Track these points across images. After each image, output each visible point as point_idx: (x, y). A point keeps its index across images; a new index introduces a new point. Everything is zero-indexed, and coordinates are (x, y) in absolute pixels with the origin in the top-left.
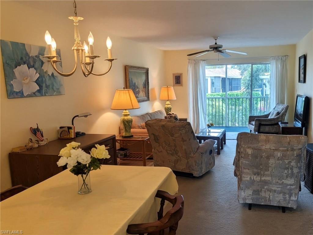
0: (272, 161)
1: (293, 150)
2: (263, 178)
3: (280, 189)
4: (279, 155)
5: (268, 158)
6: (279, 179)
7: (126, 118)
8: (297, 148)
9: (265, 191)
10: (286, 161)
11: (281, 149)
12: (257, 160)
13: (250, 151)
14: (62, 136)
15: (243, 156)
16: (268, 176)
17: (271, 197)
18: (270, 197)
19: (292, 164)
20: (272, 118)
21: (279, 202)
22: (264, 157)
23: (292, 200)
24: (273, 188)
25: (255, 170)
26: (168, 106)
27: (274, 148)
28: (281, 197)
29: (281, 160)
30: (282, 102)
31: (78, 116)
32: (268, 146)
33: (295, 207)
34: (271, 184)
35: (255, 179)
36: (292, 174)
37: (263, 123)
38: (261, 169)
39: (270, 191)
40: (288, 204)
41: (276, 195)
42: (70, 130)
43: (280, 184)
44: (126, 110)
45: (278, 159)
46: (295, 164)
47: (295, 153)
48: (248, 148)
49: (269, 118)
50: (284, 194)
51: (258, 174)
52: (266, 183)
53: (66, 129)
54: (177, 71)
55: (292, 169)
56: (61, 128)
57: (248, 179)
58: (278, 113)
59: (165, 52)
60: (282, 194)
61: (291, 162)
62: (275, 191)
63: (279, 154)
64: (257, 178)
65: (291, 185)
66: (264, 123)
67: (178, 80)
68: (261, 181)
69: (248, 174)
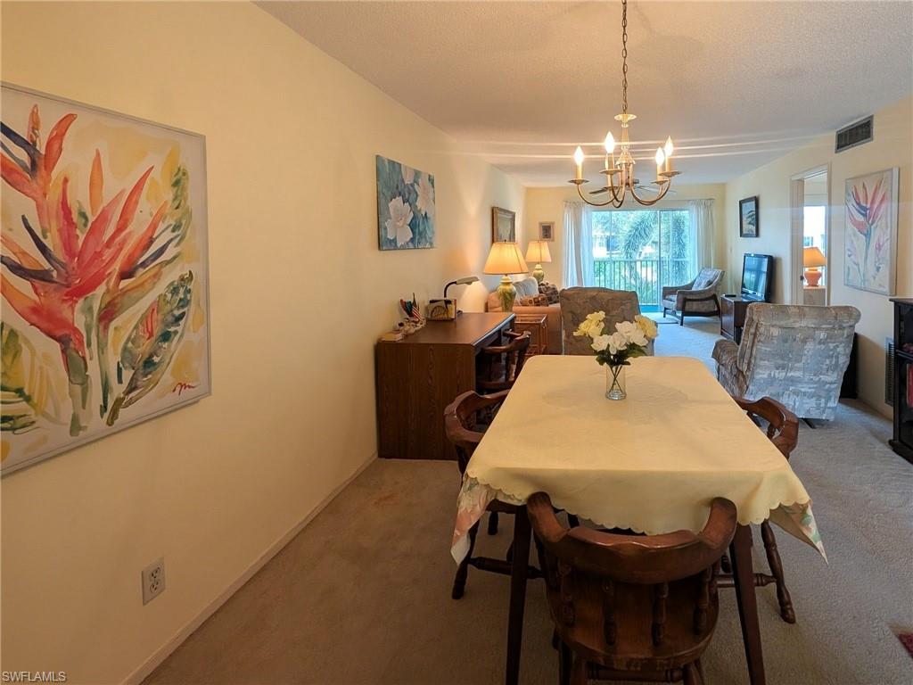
0: (810, 346)
1: (841, 328)
2: (789, 375)
3: (813, 390)
4: (822, 337)
5: (804, 341)
6: (815, 375)
7: (507, 288)
8: (848, 325)
9: (789, 395)
10: (830, 345)
11: (824, 326)
12: (787, 345)
13: (775, 332)
14: (434, 315)
15: (762, 339)
16: (799, 369)
17: (797, 403)
18: (795, 403)
19: (838, 349)
20: (700, 289)
21: (808, 411)
22: (797, 339)
23: (829, 408)
24: (803, 390)
25: (780, 362)
26: (540, 272)
27: (813, 326)
28: (811, 403)
29: (824, 343)
30: (708, 266)
31: (455, 283)
32: (804, 323)
33: (832, 419)
34: (800, 382)
35: (777, 375)
36: (837, 364)
37: (688, 297)
38: (790, 360)
39: (797, 393)
40: (822, 415)
41: (806, 400)
42: (448, 306)
43: (815, 383)
44: (506, 275)
45: (820, 343)
46: (842, 349)
47: (846, 332)
48: (773, 326)
49: (693, 289)
50: (819, 397)
51: (783, 367)
52: (793, 381)
53: (443, 304)
54: (546, 219)
55: (837, 357)
56: (432, 302)
57: (765, 376)
58: (710, 283)
59: (528, 190)
60: (814, 399)
61: (837, 346)
62: (805, 393)
63: (822, 335)
64: (780, 374)
65: (831, 383)
66: (691, 297)
67: (547, 232)
68: (786, 379)
69: (767, 368)
